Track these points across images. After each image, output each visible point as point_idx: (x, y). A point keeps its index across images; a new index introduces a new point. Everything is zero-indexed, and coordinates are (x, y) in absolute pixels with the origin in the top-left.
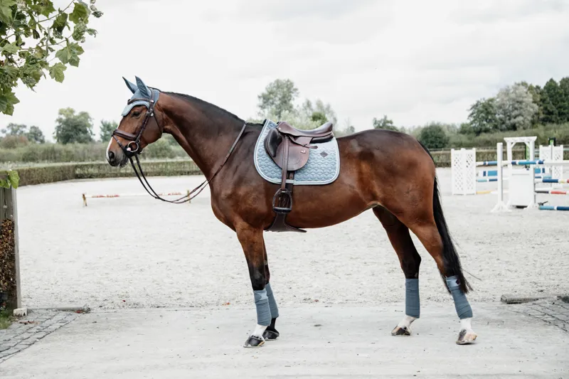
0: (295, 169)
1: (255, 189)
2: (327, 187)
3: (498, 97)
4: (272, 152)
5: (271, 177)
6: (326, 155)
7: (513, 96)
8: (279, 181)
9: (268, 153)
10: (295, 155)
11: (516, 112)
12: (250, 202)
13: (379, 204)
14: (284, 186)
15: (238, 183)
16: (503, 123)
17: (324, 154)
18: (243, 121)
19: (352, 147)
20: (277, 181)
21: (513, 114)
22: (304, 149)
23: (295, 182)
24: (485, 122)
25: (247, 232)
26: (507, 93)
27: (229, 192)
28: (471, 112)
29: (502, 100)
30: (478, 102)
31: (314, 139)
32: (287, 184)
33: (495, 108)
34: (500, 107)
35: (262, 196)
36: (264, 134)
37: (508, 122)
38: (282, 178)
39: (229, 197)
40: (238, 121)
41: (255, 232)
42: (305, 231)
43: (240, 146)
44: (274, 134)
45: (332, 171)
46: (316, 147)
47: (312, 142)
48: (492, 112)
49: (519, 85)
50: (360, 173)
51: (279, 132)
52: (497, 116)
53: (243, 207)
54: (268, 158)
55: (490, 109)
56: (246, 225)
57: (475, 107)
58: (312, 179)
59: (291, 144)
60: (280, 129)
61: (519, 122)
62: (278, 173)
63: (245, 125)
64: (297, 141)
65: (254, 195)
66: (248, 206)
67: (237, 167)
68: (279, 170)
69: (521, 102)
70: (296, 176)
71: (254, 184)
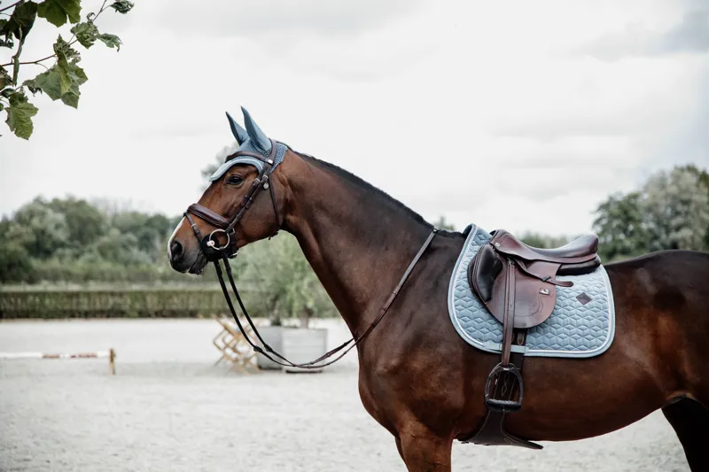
0: (529, 325)
1: (445, 361)
2: (592, 363)
3: (646, 189)
4: (484, 292)
5: (481, 340)
6: (589, 299)
7: (673, 190)
8: (497, 347)
9: (476, 293)
10: (528, 299)
11: (679, 220)
12: (433, 385)
13: (689, 395)
14: (507, 356)
15: (412, 347)
16: (656, 237)
17: (584, 298)
18: (430, 227)
19: (639, 284)
20: (492, 346)
21: (674, 222)
22: (546, 289)
23: (528, 351)
24: (622, 236)
25: (424, 443)
26: (662, 184)
27: (394, 362)
28: (598, 215)
29: (654, 196)
30: (611, 198)
31: (564, 267)
32: (513, 354)
33: (642, 211)
34: (649, 209)
35: (457, 374)
36: (468, 254)
37: (663, 237)
38: (503, 341)
39: (394, 372)
40: (422, 226)
41: (438, 443)
42: (540, 447)
43: (420, 272)
44: (488, 255)
45: (601, 332)
46: (570, 284)
47: (560, 273)
48: (637, 217)
49: (682, 170)
50: (656, 336)
51: (497, 251)
52: (644, 226)
53: (419, 393)
54: (476, 303)
55: (633, 213)
56: (421, 428)
57: (604, 207)
58: (562, 346)
59: (520, 276)
60: (497, 245)
61: (684, 240)
62: (496, 332)
63: (432, 235)
64: (531, 270)
65: (442, 371)
66: (428, 392)
67: (412, 314)
68: (496, 326)
69: (686, 203)
70: (530, 338)
71: (442, 349)
